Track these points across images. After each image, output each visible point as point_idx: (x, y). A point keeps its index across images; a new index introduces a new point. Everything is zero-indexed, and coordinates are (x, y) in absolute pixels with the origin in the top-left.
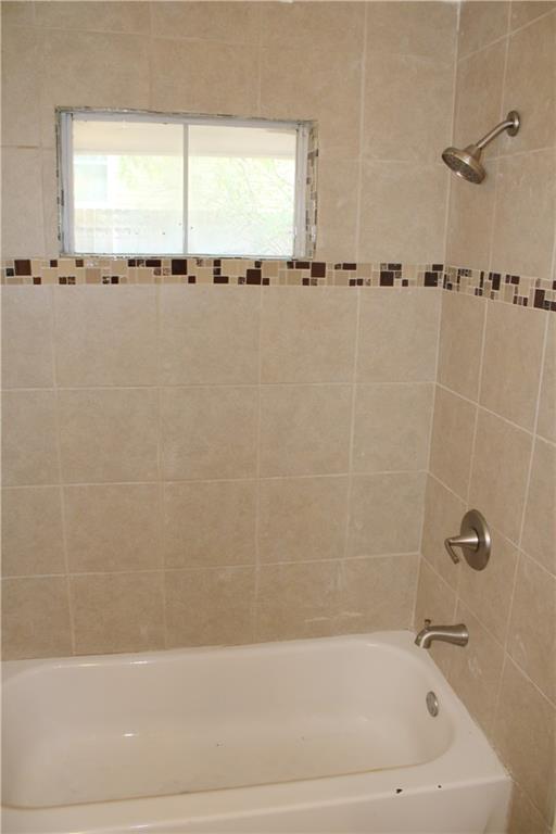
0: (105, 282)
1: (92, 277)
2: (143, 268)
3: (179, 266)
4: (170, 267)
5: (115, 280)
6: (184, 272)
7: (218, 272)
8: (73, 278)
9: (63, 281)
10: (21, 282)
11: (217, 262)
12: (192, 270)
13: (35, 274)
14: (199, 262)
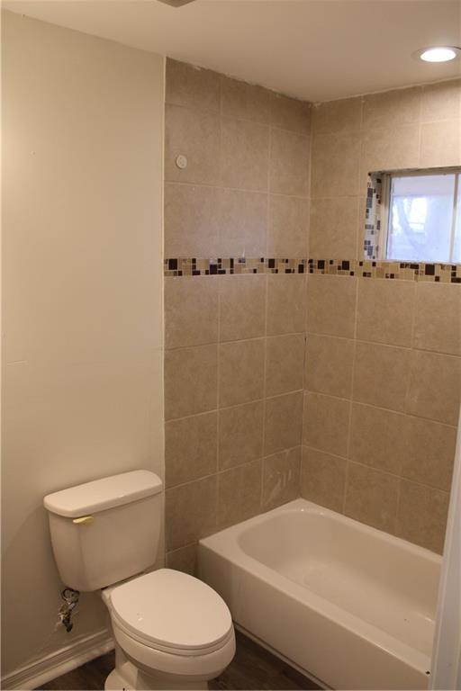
0: (387, 277)
1: (380, 273)
2: (408, 269)
3: (430, 269)
4: (424, 270)
5: (392, 276)
6: (432, 273)
7: (454, 274)
8: (370, 273)
9: (365, 274)
10: (344, 274)
11: (454, 268)
12: (438, 272)
13: (351, 269)
14: (442, 266)
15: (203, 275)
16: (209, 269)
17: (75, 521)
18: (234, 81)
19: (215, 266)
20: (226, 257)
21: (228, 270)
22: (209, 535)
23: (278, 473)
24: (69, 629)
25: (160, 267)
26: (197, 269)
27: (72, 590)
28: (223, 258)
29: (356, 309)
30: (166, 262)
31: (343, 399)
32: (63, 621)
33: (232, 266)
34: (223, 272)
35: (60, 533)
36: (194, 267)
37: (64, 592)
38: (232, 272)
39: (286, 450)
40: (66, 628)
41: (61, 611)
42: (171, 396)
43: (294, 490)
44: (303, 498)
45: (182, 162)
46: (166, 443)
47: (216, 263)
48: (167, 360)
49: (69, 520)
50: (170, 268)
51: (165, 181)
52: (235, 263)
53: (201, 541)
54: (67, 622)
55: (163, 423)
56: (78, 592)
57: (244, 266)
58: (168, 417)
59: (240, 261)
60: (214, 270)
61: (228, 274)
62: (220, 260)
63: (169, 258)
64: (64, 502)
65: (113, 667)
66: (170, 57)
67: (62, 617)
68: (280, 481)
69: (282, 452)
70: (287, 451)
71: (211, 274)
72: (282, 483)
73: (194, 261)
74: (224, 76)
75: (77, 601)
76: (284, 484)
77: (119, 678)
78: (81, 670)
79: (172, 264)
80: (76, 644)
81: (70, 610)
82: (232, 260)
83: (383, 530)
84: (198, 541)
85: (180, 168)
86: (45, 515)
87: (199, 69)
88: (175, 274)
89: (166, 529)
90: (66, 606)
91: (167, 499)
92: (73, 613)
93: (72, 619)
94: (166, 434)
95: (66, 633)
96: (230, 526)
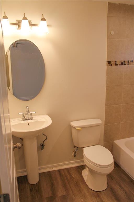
15: (119, 66)
16: (120, 64)
17: (77, 129)
18: (131, 6)
19: (123, 63)
20: (126, 60)
21: (127, 64)
22: (117, 140)
24: (75, 156)
25: (105, 63)
26: (117, 64)
27: (76, 147)
28: (125, 60)
30: (107, 62)
33: (128, 63)
34: (125, 65)
35: (74, 132)
36: (116, 63)
37: (74, 147)
38: (128, 65)
42: (108, 99)
45: (112, 33)
47: (123, 62)
48: (107, 89)
49: (75, 128)
50: (108, 63)
51: (107, 39)
52: (129, 62)
53: (114, 141)
54: (75, 154)
55: (105, 107)
56: (77, 147)
57: (132, 63)
58: (106, 105)
59: (131, 61)
60: (122, 64)
61: (127, 65)
62: (124, 61)
63: (108, 61)
64: (74, 124)
65: (85, 168)
66: (109, 2)
67: (74, 153)
71: (121, 65)
73: (116, 61)
74: (127, 5)
75: (77, 150)
77: (86, 171)
78: (78, 167)
79: (109, 62)
82: (128, 61)
85: (112, 35)
86: (71, 127)
87: (119, 4)
88: (110, 65)
89: (104, 136)
90: (75, 150)
91: (105, 128)
92: (76, 152)
93: (76, 154)
94: (105, 110)
95: (74, 157)
96: (124, 138)
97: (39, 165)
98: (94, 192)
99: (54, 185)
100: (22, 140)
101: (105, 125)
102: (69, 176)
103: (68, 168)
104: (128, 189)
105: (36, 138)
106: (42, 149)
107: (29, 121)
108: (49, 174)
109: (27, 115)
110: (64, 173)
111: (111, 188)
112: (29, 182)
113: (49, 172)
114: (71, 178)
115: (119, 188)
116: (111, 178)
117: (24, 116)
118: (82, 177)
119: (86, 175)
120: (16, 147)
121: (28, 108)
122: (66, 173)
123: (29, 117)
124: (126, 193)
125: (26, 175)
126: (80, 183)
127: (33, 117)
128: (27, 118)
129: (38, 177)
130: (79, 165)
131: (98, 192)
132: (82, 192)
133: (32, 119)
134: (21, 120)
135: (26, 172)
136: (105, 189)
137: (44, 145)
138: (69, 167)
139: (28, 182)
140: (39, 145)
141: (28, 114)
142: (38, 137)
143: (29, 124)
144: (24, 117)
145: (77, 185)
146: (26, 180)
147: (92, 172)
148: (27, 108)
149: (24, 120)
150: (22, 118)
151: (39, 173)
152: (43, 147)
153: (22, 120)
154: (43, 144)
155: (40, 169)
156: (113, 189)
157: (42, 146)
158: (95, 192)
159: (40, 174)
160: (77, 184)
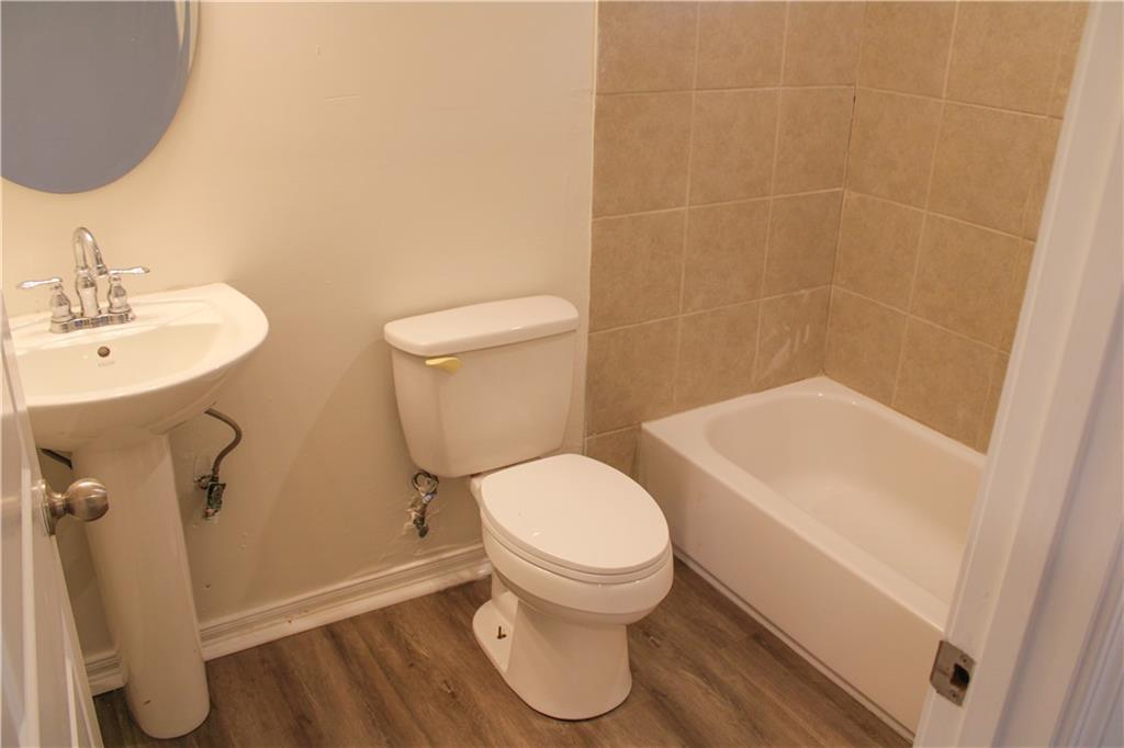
17: (429, 362)
22: (660, 417)
23: (787, 328)
24: (423, 533)
27: (428, 475)
29: (952, 41)
31: (911, 208)
32: (415, 521)
35: (410, 384)
37: (415, 478)
39: (803, 291)
40: (418, 531)
41: (412, 506)
42: (606, 174)
43: (812, 362)
44: (826, 374)
46: (593, 254)
48: (600, 113)
49: (421, 359)
53: (646, 426)
54: (420, 521)
55: (590, 221)
56: (436, 478)
58: (598, 212)
64: (410, 334)
65: (488, 597)
67: (413, 514)
68: (789, 342)
69: (796, 294)
70: (805, 292)
72: (792, 346)
75: (434, 492)
76: (796, 350)
77: (497, 612)
78: (444, 595)
80: (435, 558)
81: (425, 505)
83: (957, 438)
84: (640, 423)
86: (387, 353)
89: (587, 399)
90: (418, 499)
91: (590, 349)
92: (428, 509)
93: (427, 518)
94: (593, 240)
95: (419, 539)
96: (697, 406)
97: (202, 614)
98: (561, 725)
99: (309, 722)
100: (69, 463)
101: (592, 330)
102: (395, 658)
103: (383, 609)
104: (745, 679)
105: (165, 438)
106: (211, 511)
107: (106, 334)
108: (271, 661)
109: (88, 293)
110: (362, 645)
111: (654, 692)
112: (143, 727)
113: (271, 646)
114: (411, 665)
115: (699, 680)
116: (647, 634)
117: (63, 300)
118: (476, 649)
119: (500, 637)
120: (69, 508)
121: (89, 238)
122: (378, 637)
123: (104, 305)
124: (736, 702)
125: (121, 684)
126: (473, 688)
127: (130, 301)
128: (91, 313)
129: (205, 688)
130: (450, 584)
131: (585, 724)
132: (491, 737)
133: (124, 318)
134: (48, 326)
135: (116, 665)
136: (625, 701)
137: (221, 481)
138: (390, 603)
139: (138, 727)
140: (191, 486)
141: (93, 285)
142: (177, 436)
143: (104, 353)
144: (65, 308)
145: (454, 699)
146: (120, 717)
147: (538, 612)
148: (81, 240)
149: (66, 328)
150: (50, 314)
151: (207, 663)
152: (219, 495)
153: (57, 327)
154: (214, 478)
155: (207, 636)
156: (664, 696)
157: (210, 491)
158: (567, 725)
159: (212, 667)
160: (452, 693)
